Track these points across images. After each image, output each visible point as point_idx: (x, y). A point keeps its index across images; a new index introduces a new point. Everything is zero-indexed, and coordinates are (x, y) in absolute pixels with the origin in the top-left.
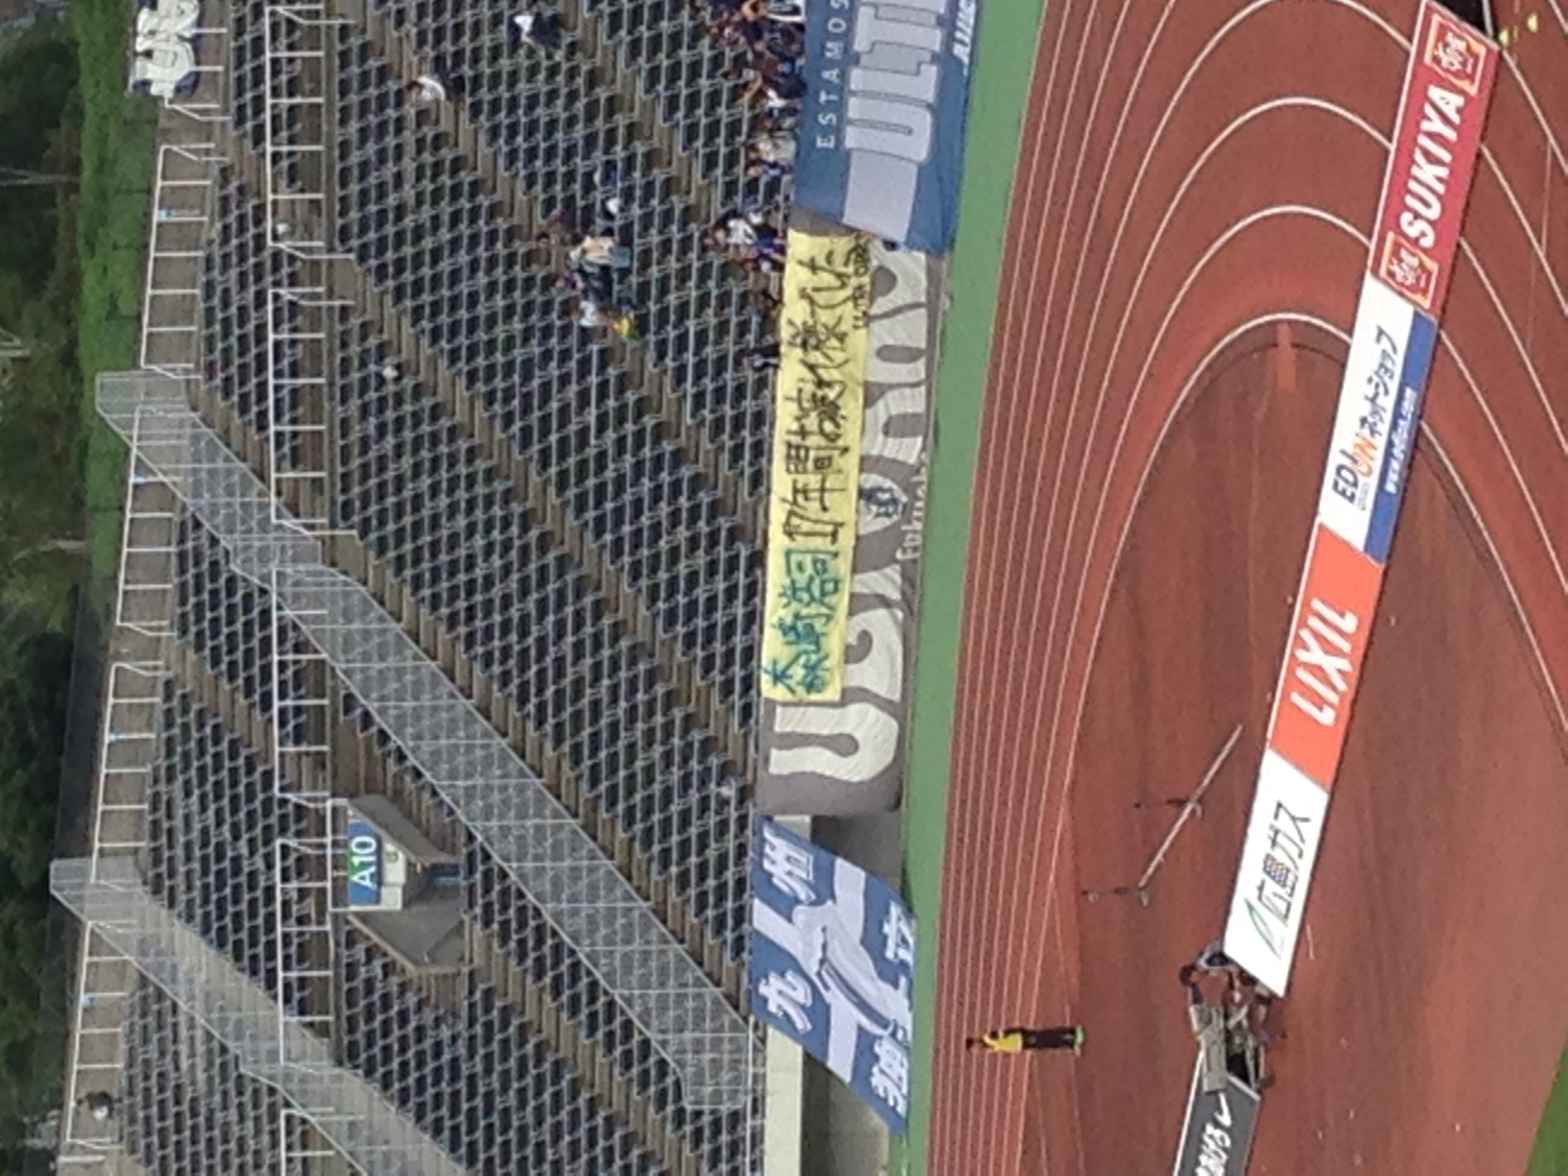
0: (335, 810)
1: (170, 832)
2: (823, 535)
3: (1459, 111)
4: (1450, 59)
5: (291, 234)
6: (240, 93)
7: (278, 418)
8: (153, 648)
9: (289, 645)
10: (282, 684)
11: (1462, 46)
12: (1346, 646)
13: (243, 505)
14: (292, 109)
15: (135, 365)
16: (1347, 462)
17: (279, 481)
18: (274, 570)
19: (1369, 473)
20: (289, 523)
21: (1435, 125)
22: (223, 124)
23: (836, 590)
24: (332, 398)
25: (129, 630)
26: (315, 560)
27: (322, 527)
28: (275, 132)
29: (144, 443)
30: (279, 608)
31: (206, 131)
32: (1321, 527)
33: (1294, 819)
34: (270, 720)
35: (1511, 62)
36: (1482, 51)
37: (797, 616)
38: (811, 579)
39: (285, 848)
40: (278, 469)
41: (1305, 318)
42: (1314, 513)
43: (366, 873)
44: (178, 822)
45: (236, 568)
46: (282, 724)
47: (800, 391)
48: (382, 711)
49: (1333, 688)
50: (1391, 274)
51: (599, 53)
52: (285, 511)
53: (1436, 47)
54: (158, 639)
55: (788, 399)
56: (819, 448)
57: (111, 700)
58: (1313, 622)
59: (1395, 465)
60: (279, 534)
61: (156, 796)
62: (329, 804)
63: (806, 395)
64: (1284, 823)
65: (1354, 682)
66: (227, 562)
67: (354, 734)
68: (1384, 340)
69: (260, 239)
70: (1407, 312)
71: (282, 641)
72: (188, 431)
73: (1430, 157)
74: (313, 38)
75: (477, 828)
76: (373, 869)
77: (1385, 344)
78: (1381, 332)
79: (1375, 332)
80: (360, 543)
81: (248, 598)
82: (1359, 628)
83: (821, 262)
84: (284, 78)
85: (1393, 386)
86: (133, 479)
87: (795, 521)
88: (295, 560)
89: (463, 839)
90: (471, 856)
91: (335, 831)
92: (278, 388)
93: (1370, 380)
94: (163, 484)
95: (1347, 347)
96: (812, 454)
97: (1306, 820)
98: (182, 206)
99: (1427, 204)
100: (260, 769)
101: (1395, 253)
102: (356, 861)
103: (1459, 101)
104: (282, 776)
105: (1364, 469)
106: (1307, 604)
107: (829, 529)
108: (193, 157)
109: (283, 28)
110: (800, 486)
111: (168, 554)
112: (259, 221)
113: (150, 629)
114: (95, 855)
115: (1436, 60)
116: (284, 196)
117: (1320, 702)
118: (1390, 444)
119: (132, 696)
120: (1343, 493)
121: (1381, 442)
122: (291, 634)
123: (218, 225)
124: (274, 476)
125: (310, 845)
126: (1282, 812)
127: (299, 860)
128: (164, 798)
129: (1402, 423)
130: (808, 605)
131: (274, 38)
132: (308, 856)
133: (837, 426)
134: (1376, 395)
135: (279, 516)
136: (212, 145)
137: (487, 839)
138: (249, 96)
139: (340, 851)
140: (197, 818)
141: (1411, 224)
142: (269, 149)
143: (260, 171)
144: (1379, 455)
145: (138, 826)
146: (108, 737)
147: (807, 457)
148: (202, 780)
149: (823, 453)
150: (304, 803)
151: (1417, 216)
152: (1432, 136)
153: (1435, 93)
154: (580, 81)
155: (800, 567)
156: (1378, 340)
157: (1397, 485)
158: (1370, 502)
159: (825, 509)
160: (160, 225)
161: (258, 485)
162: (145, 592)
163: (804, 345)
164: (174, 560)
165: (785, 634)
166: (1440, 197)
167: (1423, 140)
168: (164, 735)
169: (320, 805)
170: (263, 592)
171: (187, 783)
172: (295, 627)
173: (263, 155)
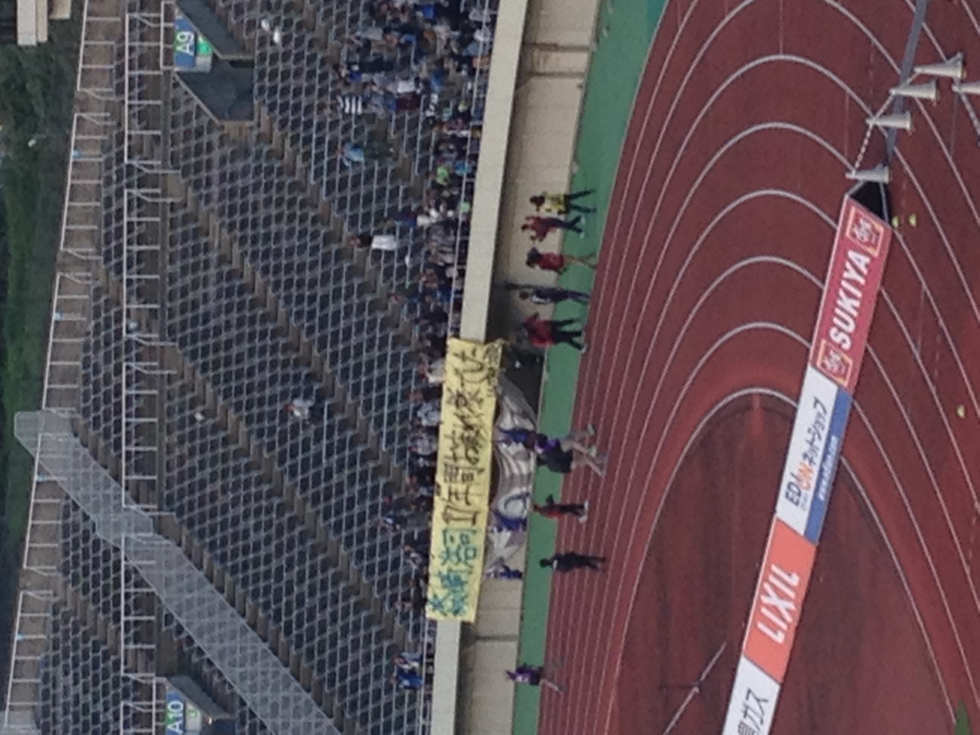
0: (158, 685)
1: (54, 696)
2: (466, 519)
3: (867, 266)
4: (862, 233)
5: (138, 329)
6: (108, 243)
7: (128, 442)
8: (46, 583)
9: (132, 582)
10: (127, 606)
11: (868, 226)
12: (792, 594)
13: (104, 496)
14: (139, 253)
15: (39, 408)
16: (793, 480)
17: (127, 481)
18: (123, 536)
19: (808, 487)
20: (134, 507)
21: (851, 274)
22: (97, 262)
23: (475, 555)
24: (161, 430)
25: (32, 572)
26: (149, 531)
27: (154, 510)
28: (129, 267)
29: (44, 456)
30: (126, 559)
31: (86, 265)
32: (778, 520)
33: (758, 700)
34: (119, 629)
35: (900, 237)
36: (881, 229)
37: (450, 570)
38: (459, 547)
39: (126, 708)
40: (127, 474)
41: (768, 391)
42: (773, 511)
43: (177, 724)
44: (60, 690)
45: (99, 534)
46: (127, 631)
47: (454, 432)
48: (189, 624)
49: (783, 619)
50: (823, 365)
51: (332, 223)
52: (131, 500)
53: (853, 227)
54: (50, 577)
55: (446, 436)
56: (464, 468)
57: (19, 614)
58: (772, 579)
59: (824, 483)
60: (127, 514)
61: (47, 674)
62: (154, 682)
63: (458, 434)
64: (752, 703)
65: (797, 617)
66: (94, 530)
67: (171, 639)
68: (819, 406)
69: (118, 332)
70: (834, 388)
71: (127, 580)
72: (70, 449)
73: (849, 295)
74: (154, 209)
75: (247, 698)
76: (181, 722)
77: (819, 408)
78: (817, 401)
79: (812, 401)
80: (176, 520)
81: (106, 554)
82: (800, 584)
83: (468, 354)
84: (135, 234)
85: (824, 434)
86: (36, 478)
87: (449, 511)
88: (136, 530)
89: (237, 703)
90: (242, 715)
91: (158, 698)
92: (128, 424)
93: (809, 431)
94: (55, 482)
95: (795, 410)
96: (460, 472)
97: (766, 701)
98: (70, 312)
99: (846, 323)
100: (113, 658)
101: (827, 353)
102: (171, 716)
103: (867, 260)
104: (126, 663)
105: (805, 485)
106: (768, 567)
107: (470, 516)
108: (79, 282)
109: (135, 203)
110: (453, 490)
111: (57, 525)
112: (118, 320)
113: (45, 571)
114: (7, 709)
115: (853, 235)
116: (134, 306)
117: (775, 628)
118: (821, 470)
119: (33, 612)
120: (792, 500)
121: (816, 469)
122: (133, 576)
123: (93, 323)
124: (124, 477)
125: (142, 707)
126: (751, 697)
127: (134, 715)
128: (51, 676)
129: (829, 457)
130: (457, 564)
131: (130, 209)
132: (140, 713)
133: (477, 452)
134: (813, 440)
135: (126, 502)
136: (90, 274)
137: (254, 703)
138: (113, 244)
139: (161, 710)
140: (72, 688)
141: (836, 335)
142: (125, 276)
143: (119, 290)
144: (814, 476)
145: (35, 692)
146: (17, 637)
147: (457, 474)
148: (75, 665)
149: (466, 472)
150: (140, 680)
151: (840, 330)
152: (849, 281)
153: (852, 255)
154: (320, 239)
155: (452, 539)
156: (815, 406)
157: (826, 496)
158: (808, 505)
159: (468, 503)
160: (57, 322)
161: (114, 484)
162: (42, 549)
163: (457, 405)
164: (60, 530)
165: (442, 581)
166: (855, 319)
167: (844, 283)
168: (52, 636)
169: (149, 682)
170: (117, 550)
171: (66, 666)
172: (136, 572)
173: (121, 281)
